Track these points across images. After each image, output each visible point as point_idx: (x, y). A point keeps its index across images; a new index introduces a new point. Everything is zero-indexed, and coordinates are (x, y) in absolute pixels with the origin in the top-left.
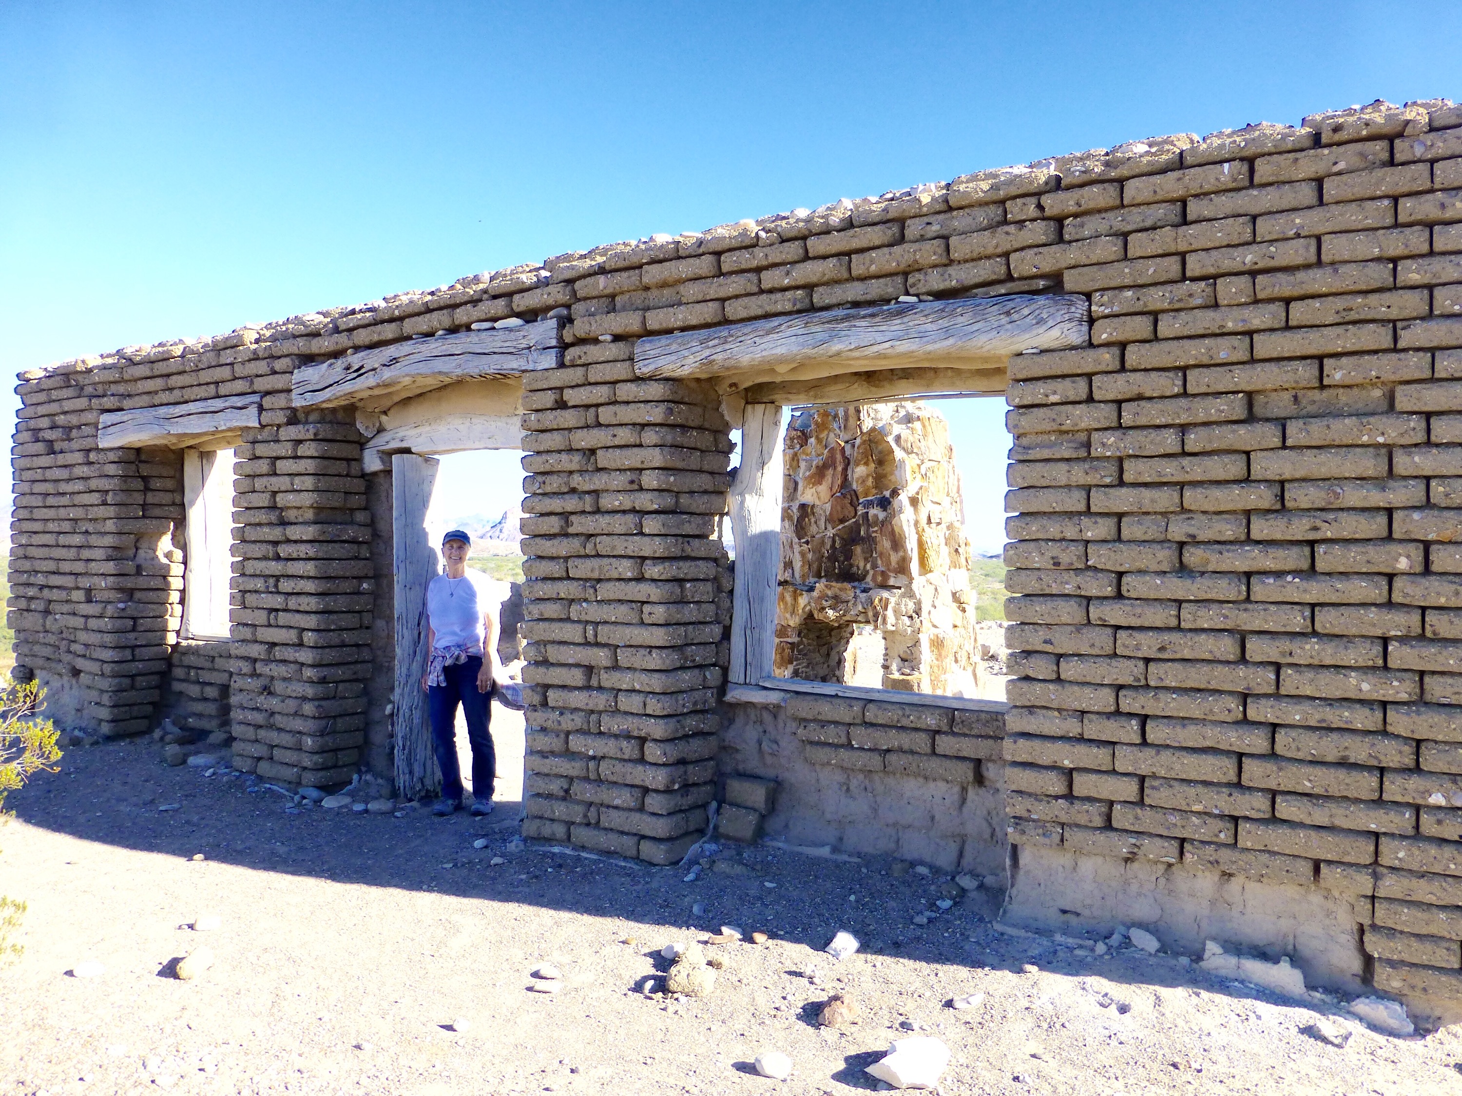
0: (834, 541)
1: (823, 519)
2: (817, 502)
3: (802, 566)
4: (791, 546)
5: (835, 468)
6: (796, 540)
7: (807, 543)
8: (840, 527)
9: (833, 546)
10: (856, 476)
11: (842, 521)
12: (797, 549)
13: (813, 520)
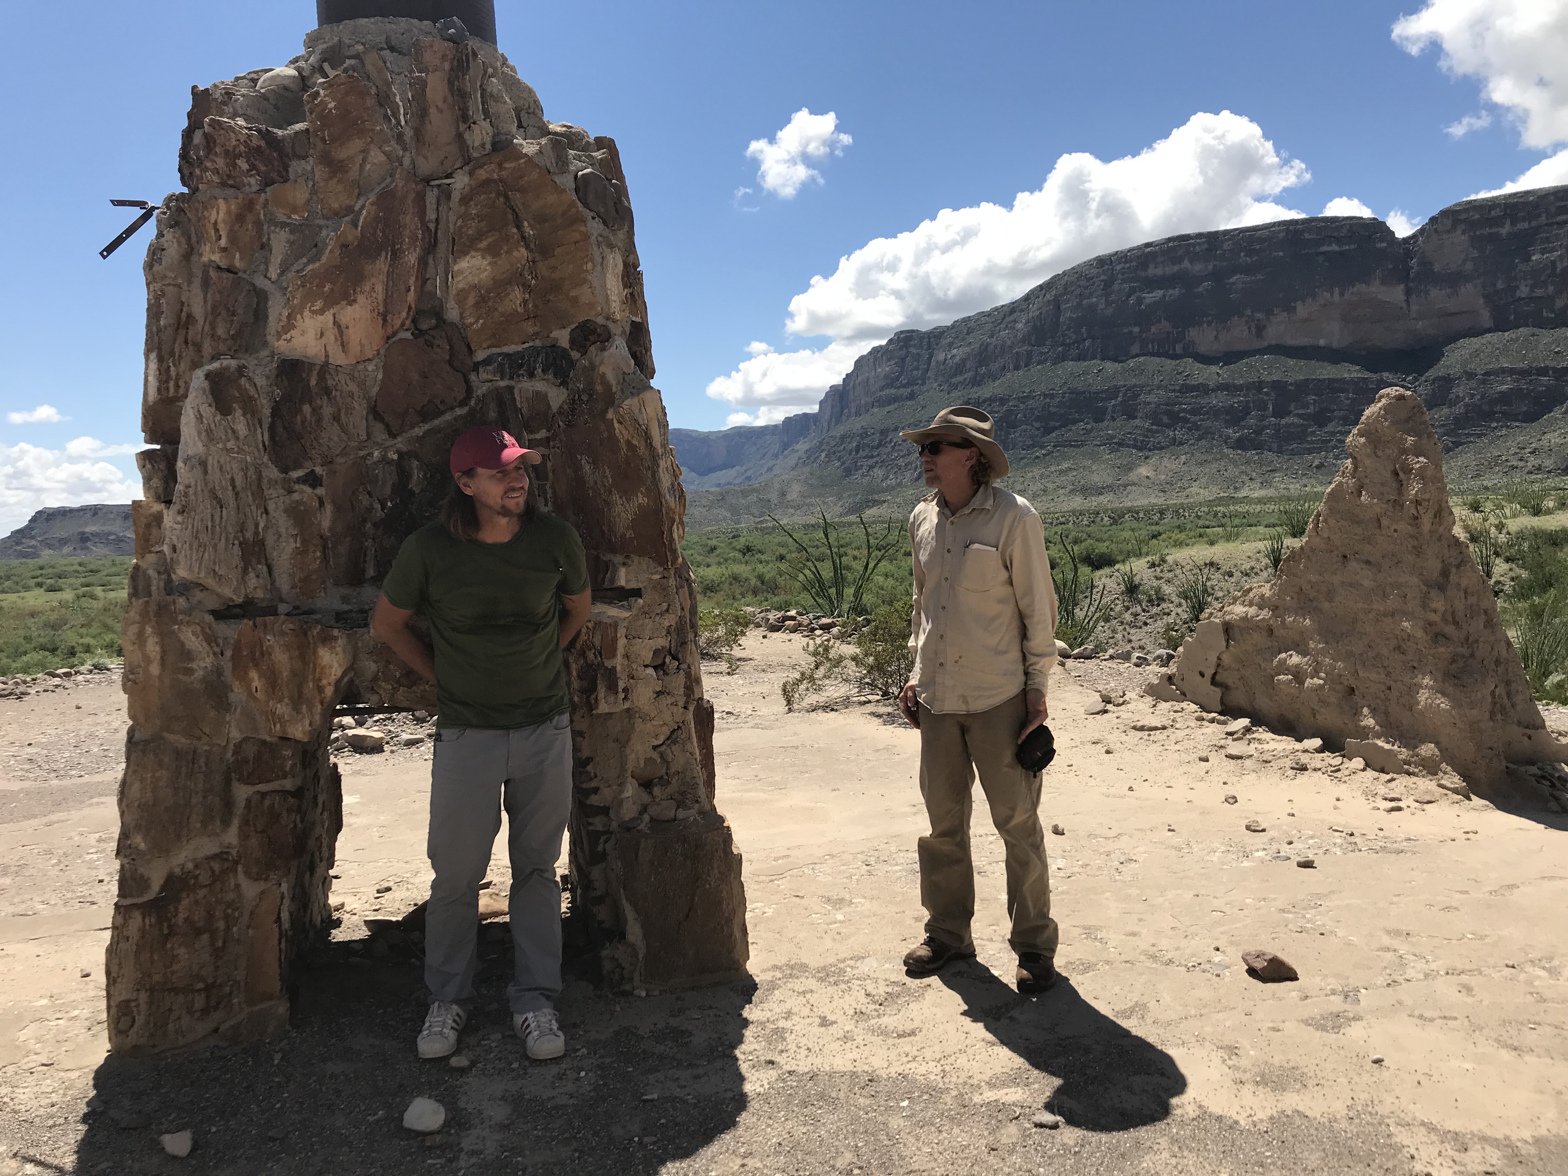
0: (404, 474)
1: (360, 408)
2: (338, 358)
3: (301, 552)
4: (259, 493)
5: (396, 255)
6: (272, 472)
7: (313, 480)
8: (418, 431)
9: (401, 488)
10: (459, 283)
11: (425, 415)
12: (277, 500)
13: (327, 411)
